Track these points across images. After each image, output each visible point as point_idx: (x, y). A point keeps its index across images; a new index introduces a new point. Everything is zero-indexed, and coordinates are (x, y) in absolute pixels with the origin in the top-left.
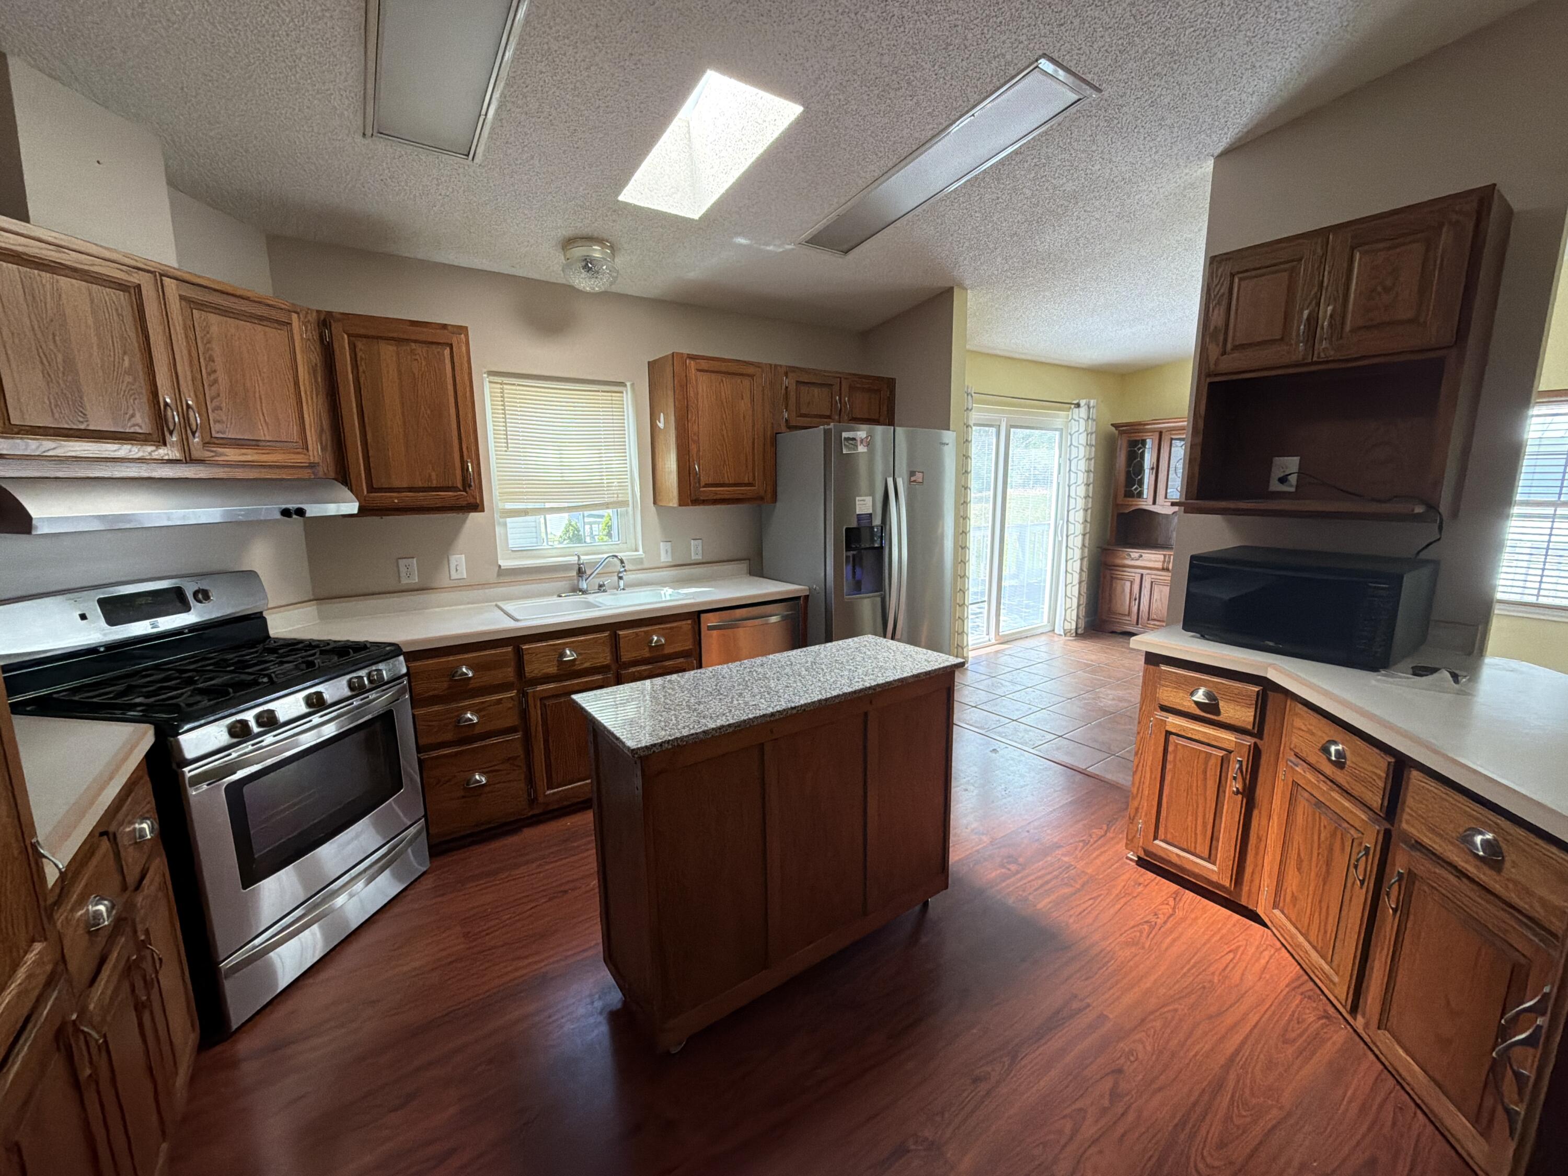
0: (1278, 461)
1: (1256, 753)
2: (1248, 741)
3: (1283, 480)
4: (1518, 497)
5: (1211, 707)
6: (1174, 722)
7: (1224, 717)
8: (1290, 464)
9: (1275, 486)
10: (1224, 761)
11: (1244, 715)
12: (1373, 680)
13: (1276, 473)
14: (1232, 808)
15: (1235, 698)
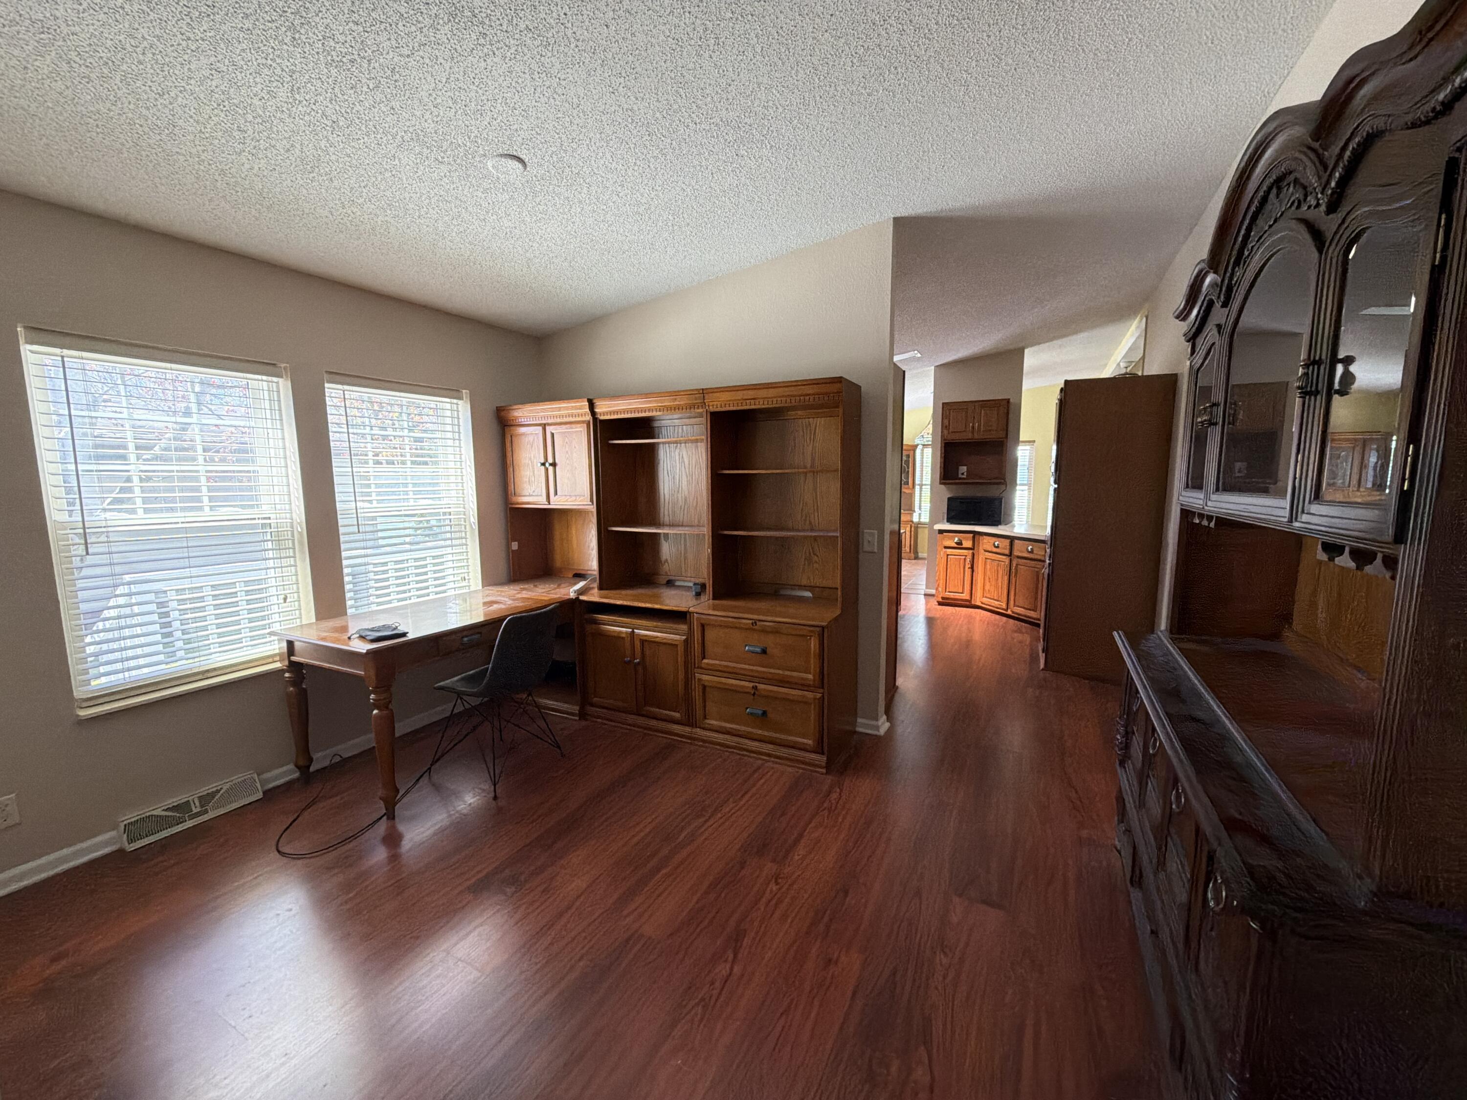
0: (961, 468)
1: (973, 555)
2: (971, 551)
3: (963, 474)
4: (1018, 482)
5: (960, 543)
6: (949, 551)
7: (964, 546)
8: (963, 469)
9: (960, 476)
10: (965, 559)
11: (967, 544)
12: (1000, 527)
13: (960, 472)
14: (968, 572)
15: (967, 539)
